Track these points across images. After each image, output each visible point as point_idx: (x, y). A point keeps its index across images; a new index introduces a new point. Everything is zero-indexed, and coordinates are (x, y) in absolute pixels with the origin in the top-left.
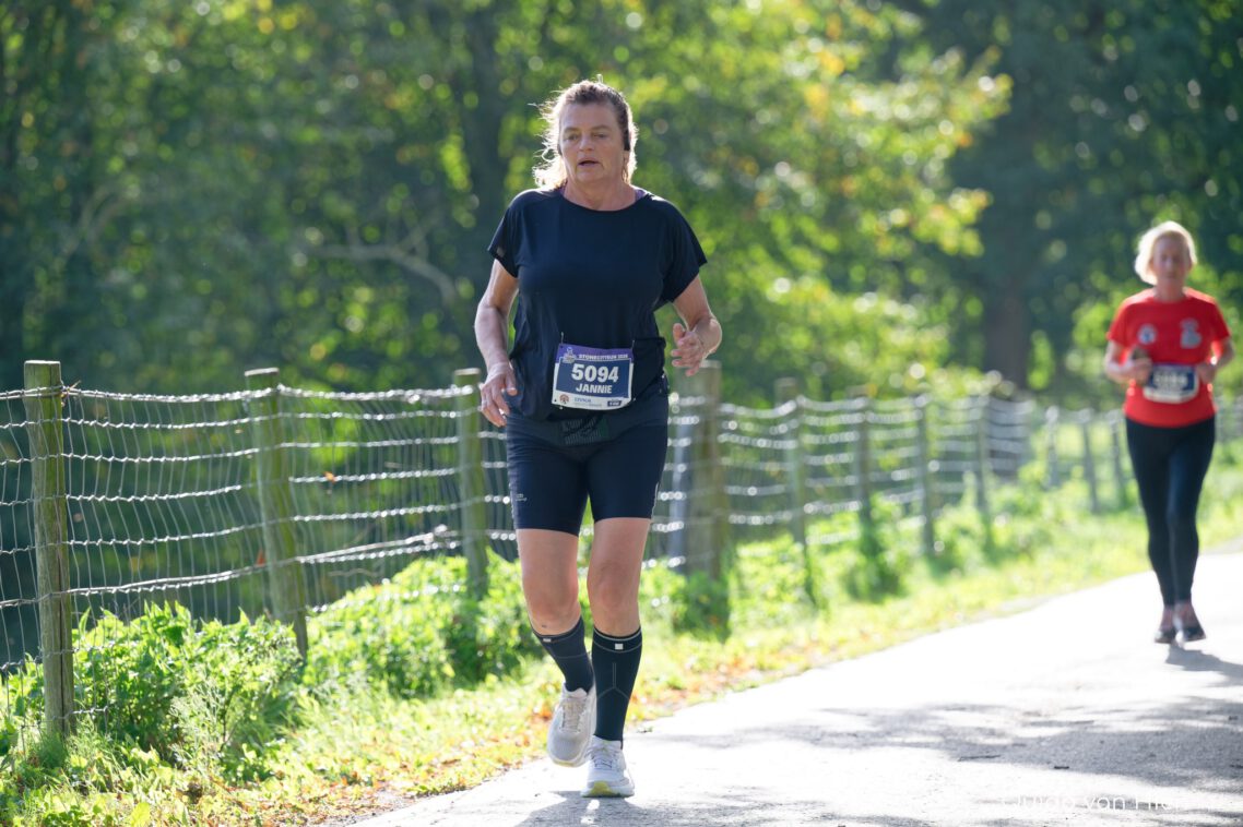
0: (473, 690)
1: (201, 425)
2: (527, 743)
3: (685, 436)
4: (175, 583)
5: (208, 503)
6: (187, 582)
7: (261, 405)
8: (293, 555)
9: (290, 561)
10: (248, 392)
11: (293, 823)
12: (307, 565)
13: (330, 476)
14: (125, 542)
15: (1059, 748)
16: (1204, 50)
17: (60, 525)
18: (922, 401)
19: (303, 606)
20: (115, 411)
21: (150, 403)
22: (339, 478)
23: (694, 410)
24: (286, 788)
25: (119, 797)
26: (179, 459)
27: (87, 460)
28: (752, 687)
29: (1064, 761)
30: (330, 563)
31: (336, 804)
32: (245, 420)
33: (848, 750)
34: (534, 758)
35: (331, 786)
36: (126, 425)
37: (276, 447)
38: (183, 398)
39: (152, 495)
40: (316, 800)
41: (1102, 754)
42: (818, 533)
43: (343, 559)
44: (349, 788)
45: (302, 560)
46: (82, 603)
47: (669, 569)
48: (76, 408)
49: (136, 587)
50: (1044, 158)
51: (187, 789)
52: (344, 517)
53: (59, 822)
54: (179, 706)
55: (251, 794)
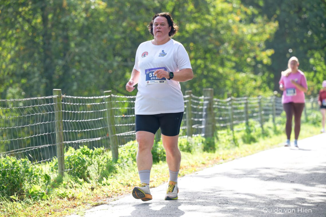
0: (156, 164)
1: (94, 104)
3: (205, 106)
4: (88, 140)
5: (95, 122)
6: (91, 140)
7: (108, 99)
8: (115, 134)
9: (114, 135)
10: (104, 96)
11: (115, 195)
12: (118, 136)
13: (123, 116)
14: (76, 131)
15: (292, 177)
17: (61, 127)
18: (260, 97)
19: (117, 145)
20: (74, 101)
21: (82, 99)
22: (125, 116)
23: (208, 100)
24: (113, 187)
25: (75, 189)
26: (89, 112)
27: (68, 112)
28: (221, 163)
29: (293, 180)
30: (124, 136)
31: (125, 191)
32: (104, 103)
33: (243, 178)
35: (124, 187)
36: (77, 104)
37: (111, 109)
38: (90, 98)
39: (82, 120)
40: (120, 190)
41: (302, 178)
42: (236, 128)
43: (126, 135)
44: (128, 187)
45: (117, 135)
46: (66, 144)
47: (202, 136)
48: (64, 100)
49: (79, 141)
50: (288, 41)
51: (91, 188)
52: (127, 125)
53: (61, 195)
54: (89, 168)
55: (105, 189)
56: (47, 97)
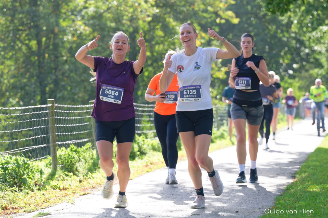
1: (81, 111)
2: (143, 171)
4: (76, 141)
5: (82, 126)
6: (79, 141)
10: (90, 105)
14: (67, 134)
16: (269, 40)
17: (54, 130)
18: (217, 106)
20: (65, 109)
21: (71, 107)
24: (98, 180)
25: (66, 182)
26: (77, 118)
27: (59, 118)
32: (89, 110)
34: (144, 174)
36: (67, 111)
38: (78, 106)
39: (72, 125)
46: (58, 144)
48: (57, 108)
49: (69, 142)
51: (79, 180)
53: (55, 187)
54: (77, 164)
55: (91, 181)
56: (42, 106)
